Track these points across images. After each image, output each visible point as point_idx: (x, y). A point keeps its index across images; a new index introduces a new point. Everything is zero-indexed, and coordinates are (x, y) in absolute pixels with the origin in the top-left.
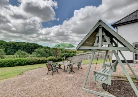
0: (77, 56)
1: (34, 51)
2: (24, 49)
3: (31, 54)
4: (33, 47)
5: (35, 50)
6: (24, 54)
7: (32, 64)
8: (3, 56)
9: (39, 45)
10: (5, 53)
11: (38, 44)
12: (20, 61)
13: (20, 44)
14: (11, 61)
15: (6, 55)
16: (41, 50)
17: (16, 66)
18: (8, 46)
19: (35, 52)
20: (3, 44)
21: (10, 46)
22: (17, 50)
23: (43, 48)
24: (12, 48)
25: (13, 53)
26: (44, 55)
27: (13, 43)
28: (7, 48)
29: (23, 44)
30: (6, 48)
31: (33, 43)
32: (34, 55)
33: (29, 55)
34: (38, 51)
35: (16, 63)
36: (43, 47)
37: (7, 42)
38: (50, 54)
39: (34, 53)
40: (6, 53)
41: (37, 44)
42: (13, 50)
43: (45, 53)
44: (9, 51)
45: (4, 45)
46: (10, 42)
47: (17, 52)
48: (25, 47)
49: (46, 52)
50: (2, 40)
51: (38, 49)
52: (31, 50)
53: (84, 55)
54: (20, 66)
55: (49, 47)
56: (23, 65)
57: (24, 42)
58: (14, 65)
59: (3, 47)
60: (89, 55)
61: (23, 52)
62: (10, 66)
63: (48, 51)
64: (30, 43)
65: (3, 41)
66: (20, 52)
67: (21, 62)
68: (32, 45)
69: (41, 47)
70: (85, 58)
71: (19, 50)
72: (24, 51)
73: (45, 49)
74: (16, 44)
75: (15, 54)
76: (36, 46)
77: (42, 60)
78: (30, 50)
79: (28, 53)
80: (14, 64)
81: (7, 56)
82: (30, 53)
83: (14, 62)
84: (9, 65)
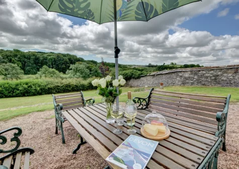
0: (149, 78)
1: (70, 68)
2: (52, 65)
3: (64, 73)
4: (68, 60)
5: (72, 66)
6: (53, 73)
8: (19, 76)
9: (78, 57)
10: (22, 71)
11: (76, 56)
12: (26, 86)
13: (45, 55)
14: (7, 85)
15: (23, 75)
16: (81, 66)
17: (19, 96)
18: (26, 60)
19: (71, 69)
20: (19, 56)
21: (29, 59)
22: (41, 67)
23: (85, 63)
24: (32, 62)
25: (35, 71)
26: (86, 75)
27: (34, 54)
28: (25, 62)
29: (50, 56)
30: (23, 63)
31: (68, 55)
32: (69, 75)
33: (62, 75)
34: (77, 68)
35: (18, 90)
36: (85, 61)
37: (24, 53)
38: (96, 74)
39: (70, 71)
40: (24, 71)
41: (74, 56)
42: (35, 65)
43: (87, 71)
44: (28, 68)
45: (19, 58)
46: (29, 52)
47: (40, 69)
48: (55, 61)
49: (91, 71)
50: (16, 49)
51: (77, 65)
52: (64, 66)
53: (168, 76)
54: (28, 96)
55: (95, 61)
56: (34, 95)
57: (51, 53)
58: (14, 94)
59: (18, 61)
60: (180, 74)
61: (51, 70)
62: (6, 97)
63: (93, 69)
64: (62, 54)
65: (18, 51)
66: (46, 69)
67: (29, 89)
68: (65, 57)
69: (80, 60)
70: (170, 81)
71: (45, 66)
72: (52, 68)
73: (88, 65)
74: (39, 55)
75: (38, 73)
76: (72, 59)
79: (60, 71)
80: (13, 92)
81: (26, 76)
82: (64, 71)
83: (14, 87)
84: (2, 94)
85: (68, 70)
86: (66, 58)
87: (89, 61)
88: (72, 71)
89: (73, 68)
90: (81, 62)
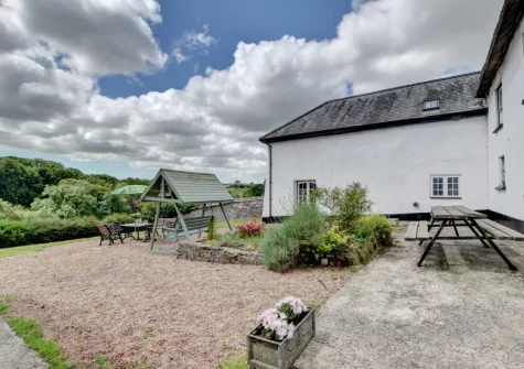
1: (44, 194)
3: (27, 205)
4: (37, 174)
5: (48, 189)
7: (48, 242)
11: (60, 165)
16: (75, 188)
19: (47, 196)
23: (85, 182)
26: (87, 209)
31: (37, 161)
32: (40, 212)
34: (62, 194)
36: (85, 178)
39: (43, 201)
41: (54, 165)
43: (92, 200)
49: (99, 199)
51: (62, 186)
63: (106, 194)
64: (21, 160)
67: (7, 235)
68: (29, 169)
69: (73, 175)
73: (92, 186)
76: (50, 172)
77: (84, 225)
78: (23, 190)
79: (14, 202)
85: (37, 200)
86: (33, 170)
87: (96, 177)
88: (49, 200)
89: (54, 193)
90: (75, 180)
